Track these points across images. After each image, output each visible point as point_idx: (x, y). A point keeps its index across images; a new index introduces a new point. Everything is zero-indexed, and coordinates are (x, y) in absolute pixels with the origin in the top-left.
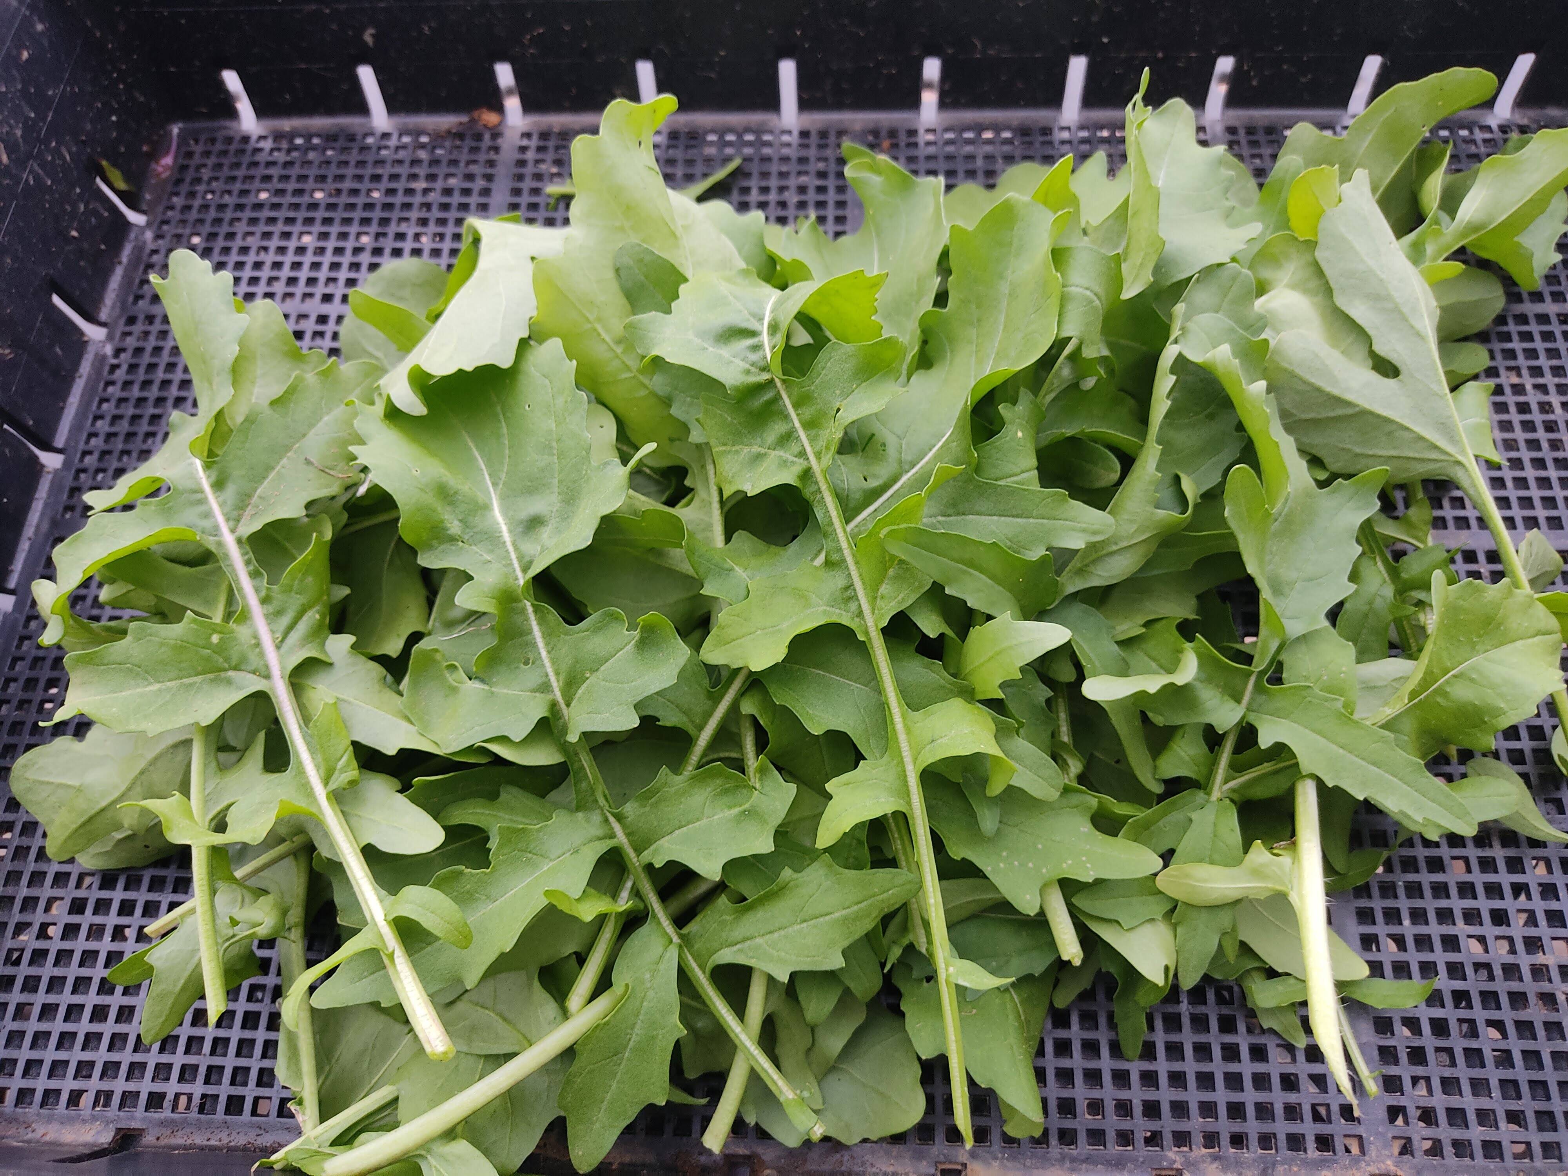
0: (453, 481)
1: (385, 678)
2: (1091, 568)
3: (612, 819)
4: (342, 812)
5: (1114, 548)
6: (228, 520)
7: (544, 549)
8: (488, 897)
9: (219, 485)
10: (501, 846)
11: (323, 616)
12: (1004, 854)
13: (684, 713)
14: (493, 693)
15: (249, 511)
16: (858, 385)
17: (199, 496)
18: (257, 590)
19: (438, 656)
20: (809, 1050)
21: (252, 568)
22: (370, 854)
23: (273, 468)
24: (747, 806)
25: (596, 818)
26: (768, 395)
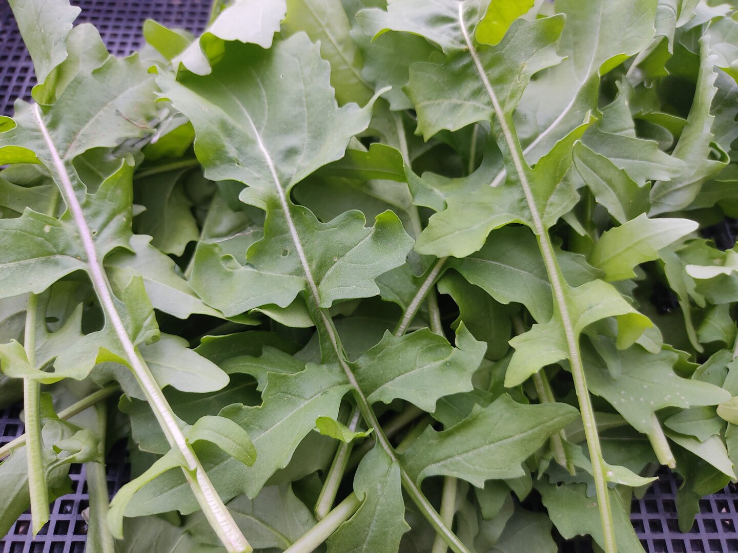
0: (231, 121)
1: (174, 267)
2: (663, 200)
3: (347, 369)
4: (146, 362)
5: (680, 186)
6: (58, 149)
7: (299, 169)
8: (261, 427)
9: (52, 126)
10: (269, 388)
11: (128, 220)
12: (623, 392)
13: (397, 294)
14: (261, 274)
15: (75, 144)
16: (537, 50)
17: (37, 134)
18: (79, 199)
19: (216, 250)
20: (476, 538)
21: (75, 182)
22: (170, 393)
23: (92, 116)
24: (448, 359)
25: (336, 369)
26: (465, 61)
